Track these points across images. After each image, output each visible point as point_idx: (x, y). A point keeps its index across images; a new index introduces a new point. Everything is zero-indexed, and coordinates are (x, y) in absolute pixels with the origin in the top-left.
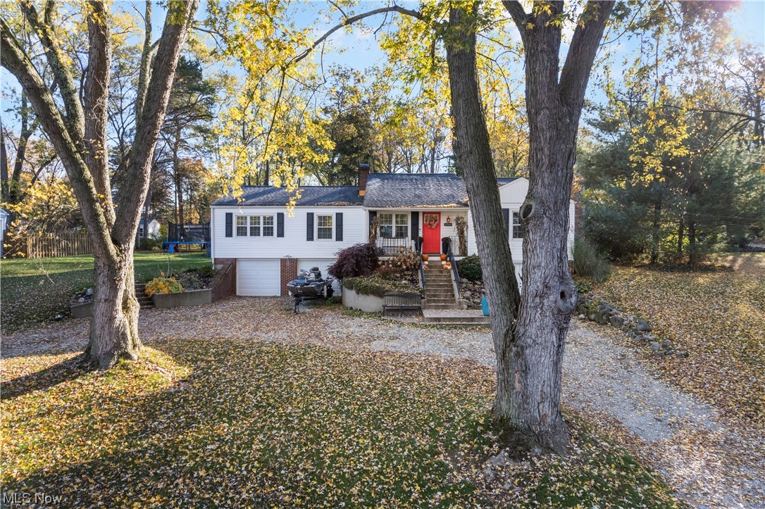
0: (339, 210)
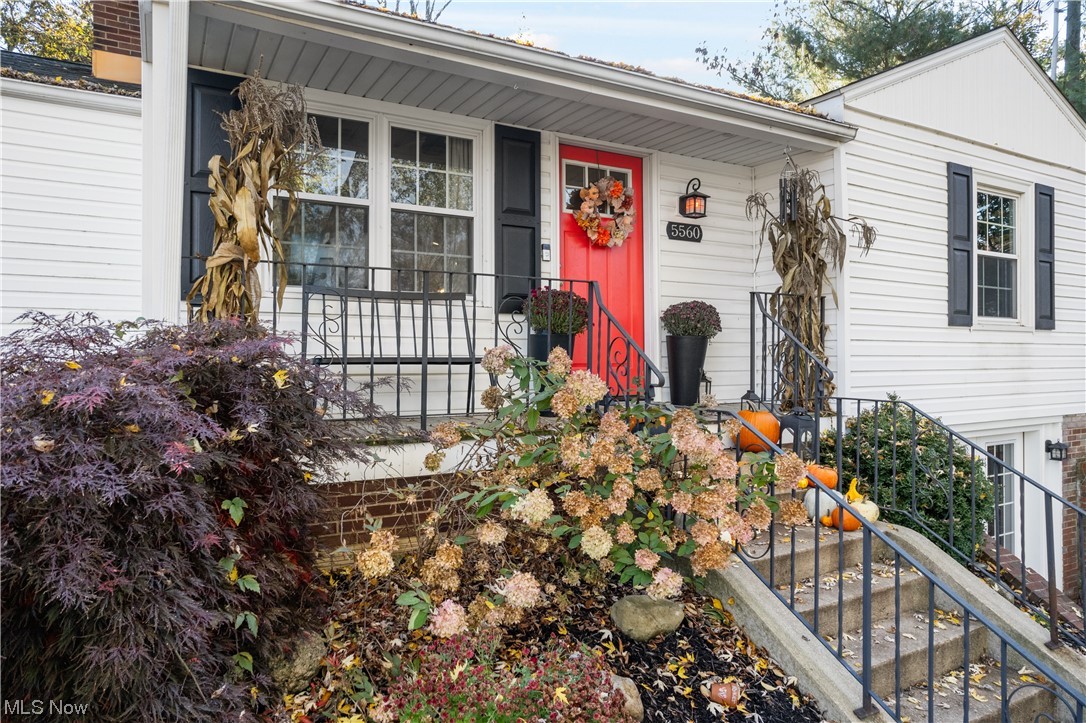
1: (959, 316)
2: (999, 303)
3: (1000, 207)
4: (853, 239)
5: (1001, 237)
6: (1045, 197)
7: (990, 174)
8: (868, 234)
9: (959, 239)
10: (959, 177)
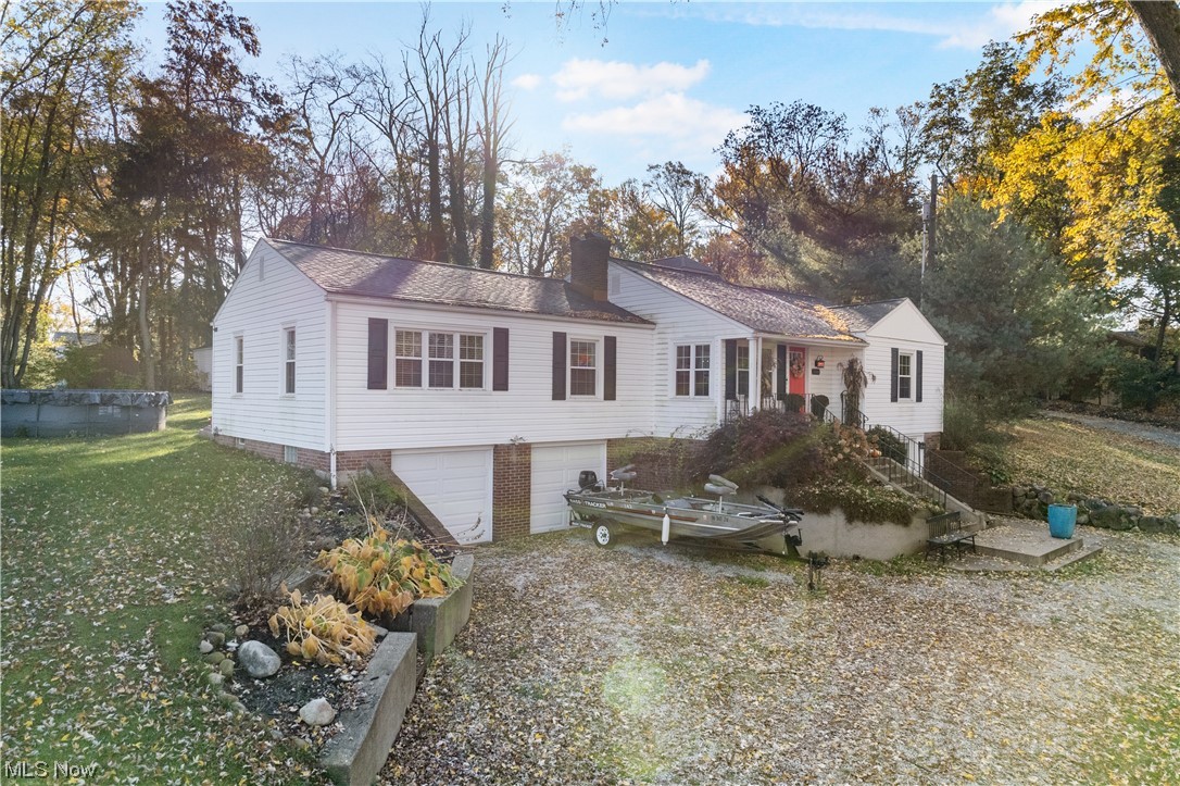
0: (611, 332)
1: (894, 399)
2: (905, 394)
3: (906, 359)
4: (869, 380)
5: (906, 370)
6: (920, 354)
7: (904, 349)
8: (874, 378)
9: (894, 373)
10: (895, 351)
